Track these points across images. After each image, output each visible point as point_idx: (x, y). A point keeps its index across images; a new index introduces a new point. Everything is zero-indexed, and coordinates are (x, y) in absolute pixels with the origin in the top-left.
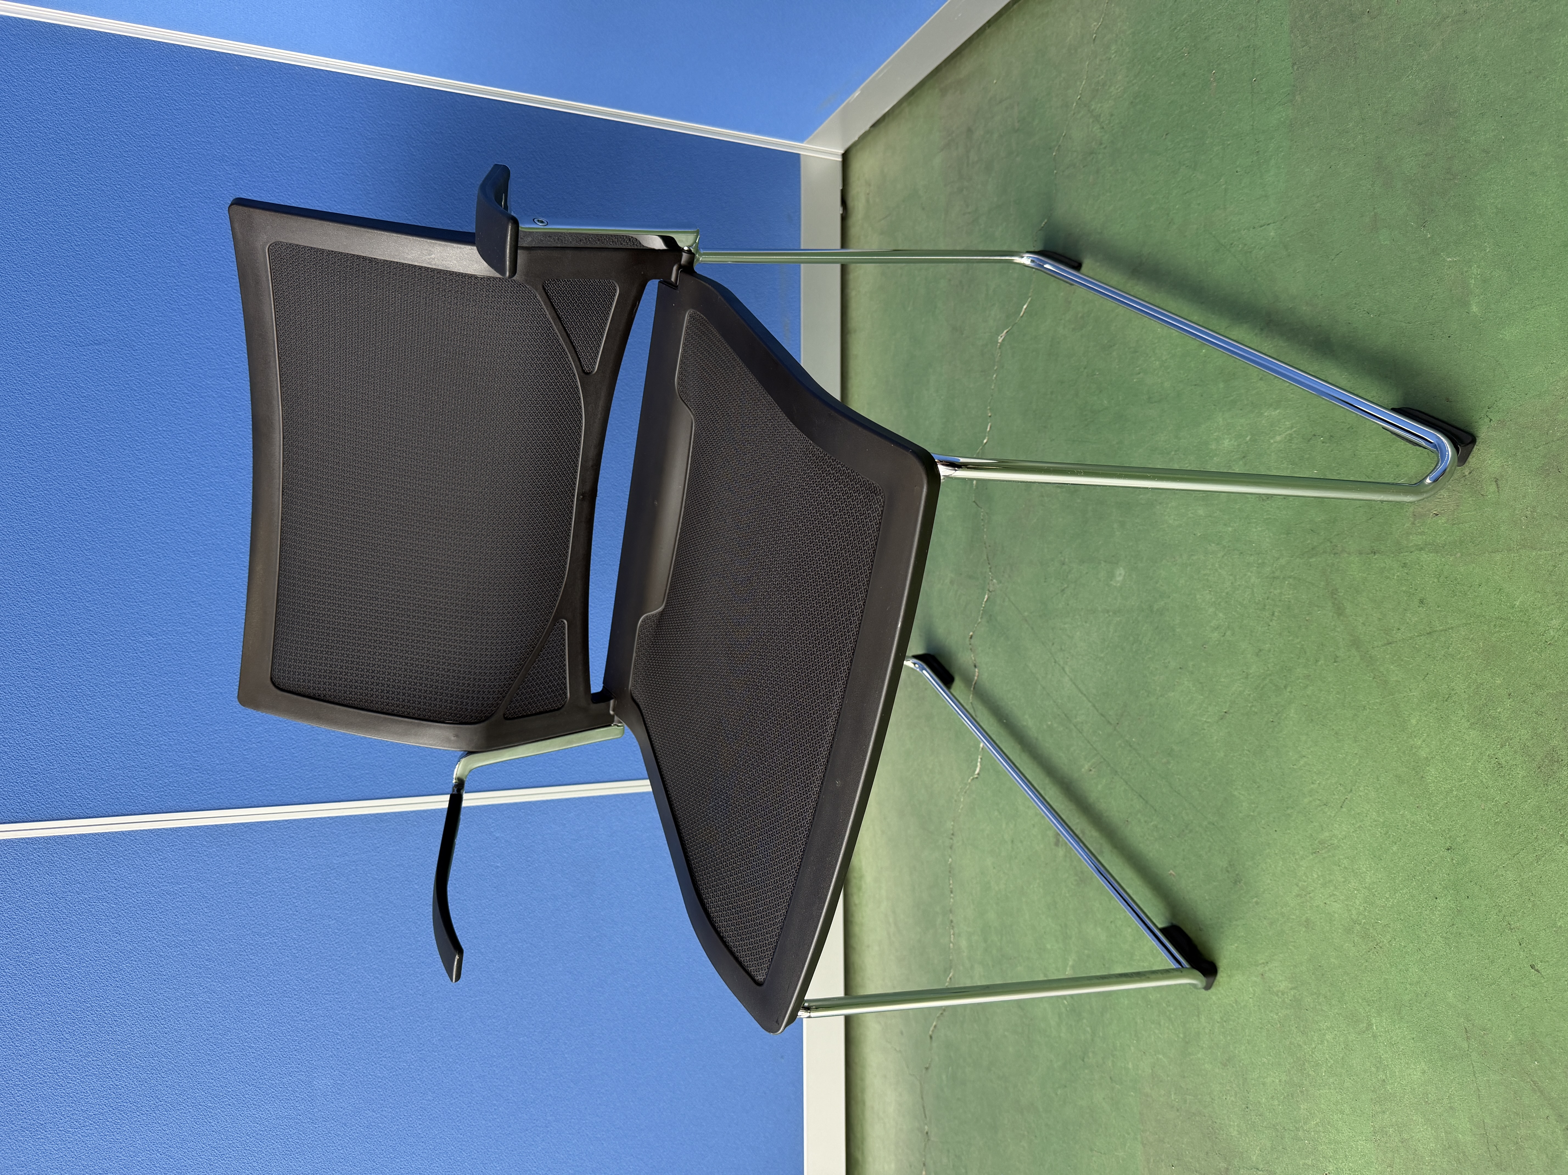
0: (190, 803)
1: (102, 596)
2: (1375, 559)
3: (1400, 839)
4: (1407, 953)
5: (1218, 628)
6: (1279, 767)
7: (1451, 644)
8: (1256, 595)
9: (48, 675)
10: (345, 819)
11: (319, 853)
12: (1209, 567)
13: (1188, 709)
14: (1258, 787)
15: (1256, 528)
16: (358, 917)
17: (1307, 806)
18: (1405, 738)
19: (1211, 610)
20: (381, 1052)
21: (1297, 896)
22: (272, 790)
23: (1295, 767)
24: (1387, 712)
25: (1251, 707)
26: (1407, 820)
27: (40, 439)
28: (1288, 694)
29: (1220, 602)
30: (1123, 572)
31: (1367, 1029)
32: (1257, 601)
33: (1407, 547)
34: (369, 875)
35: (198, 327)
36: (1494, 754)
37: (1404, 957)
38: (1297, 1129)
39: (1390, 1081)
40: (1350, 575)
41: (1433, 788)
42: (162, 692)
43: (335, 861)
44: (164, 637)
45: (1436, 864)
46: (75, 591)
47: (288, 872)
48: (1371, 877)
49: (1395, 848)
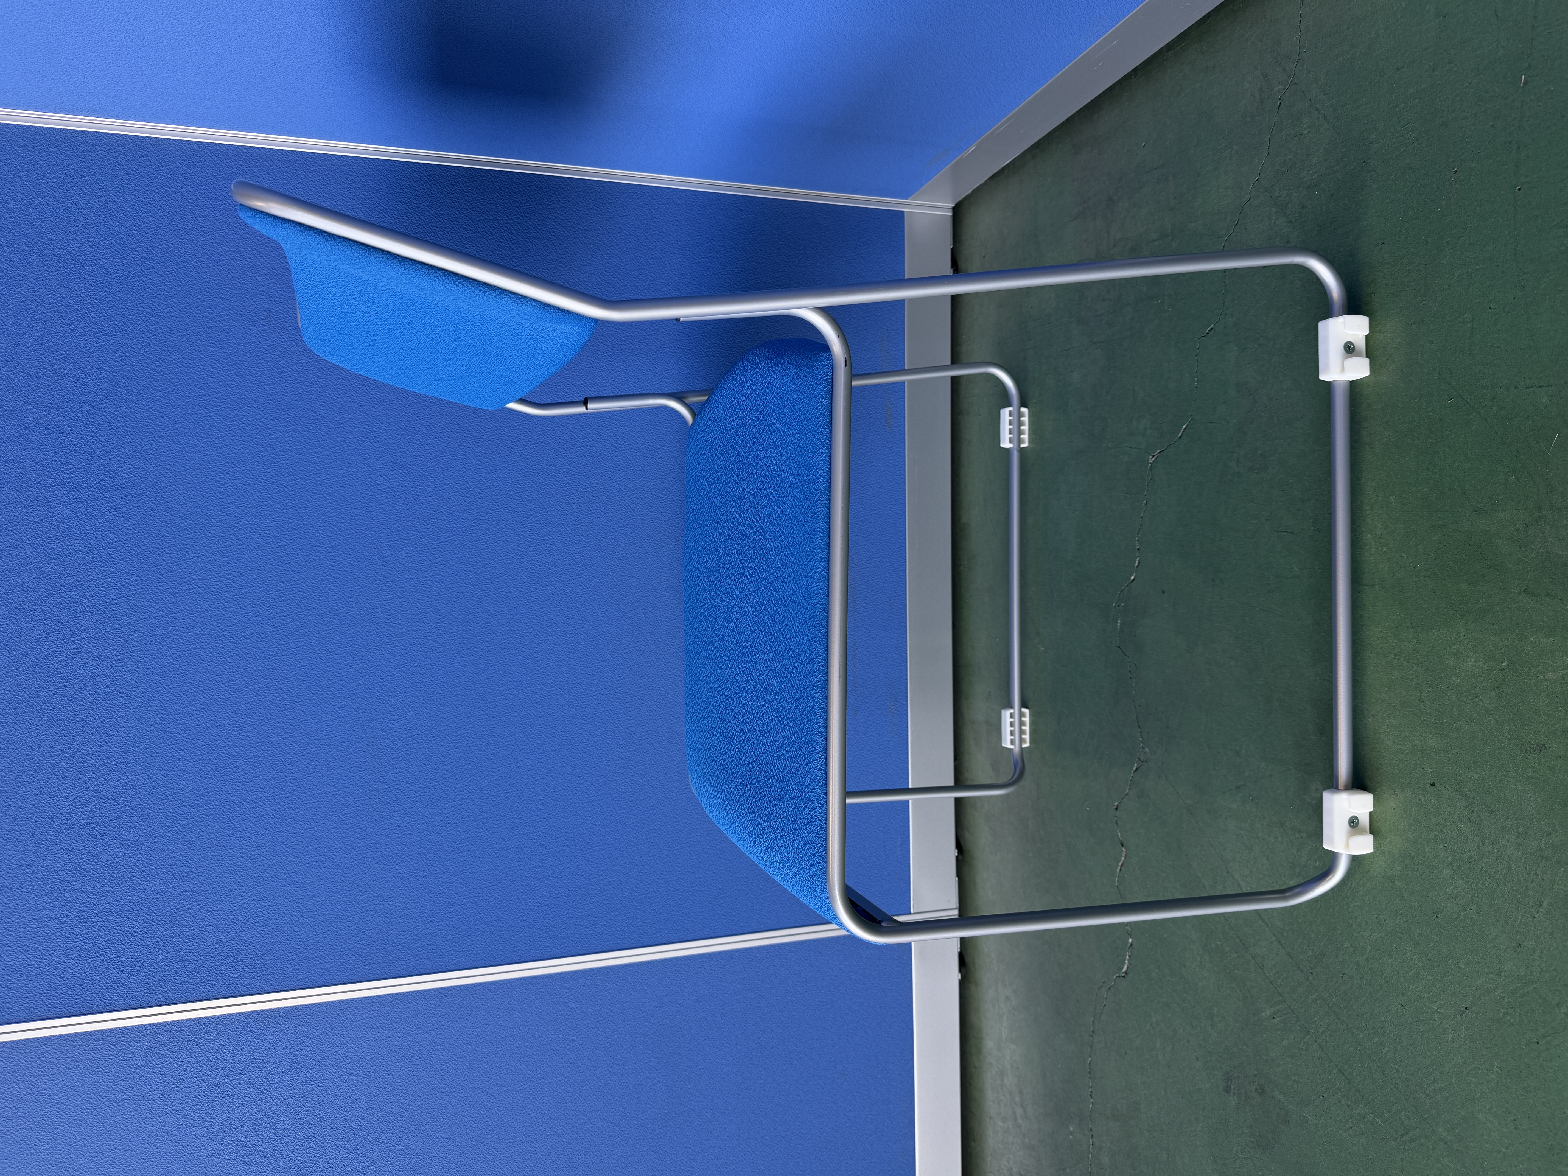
0: (239, 987)
1: (138, 766)
9: (83, 856)
10: (406, 996)
11: (378, 1034)
16: (422, 1102)
22: (327, 968)
27: (65, 598)
34: (434, 1056)
35: (233, 460)
42: (205, 868)
43: (396, 1043)
44: (205, 807)
46: (108, 763)
47: (345, 1057)
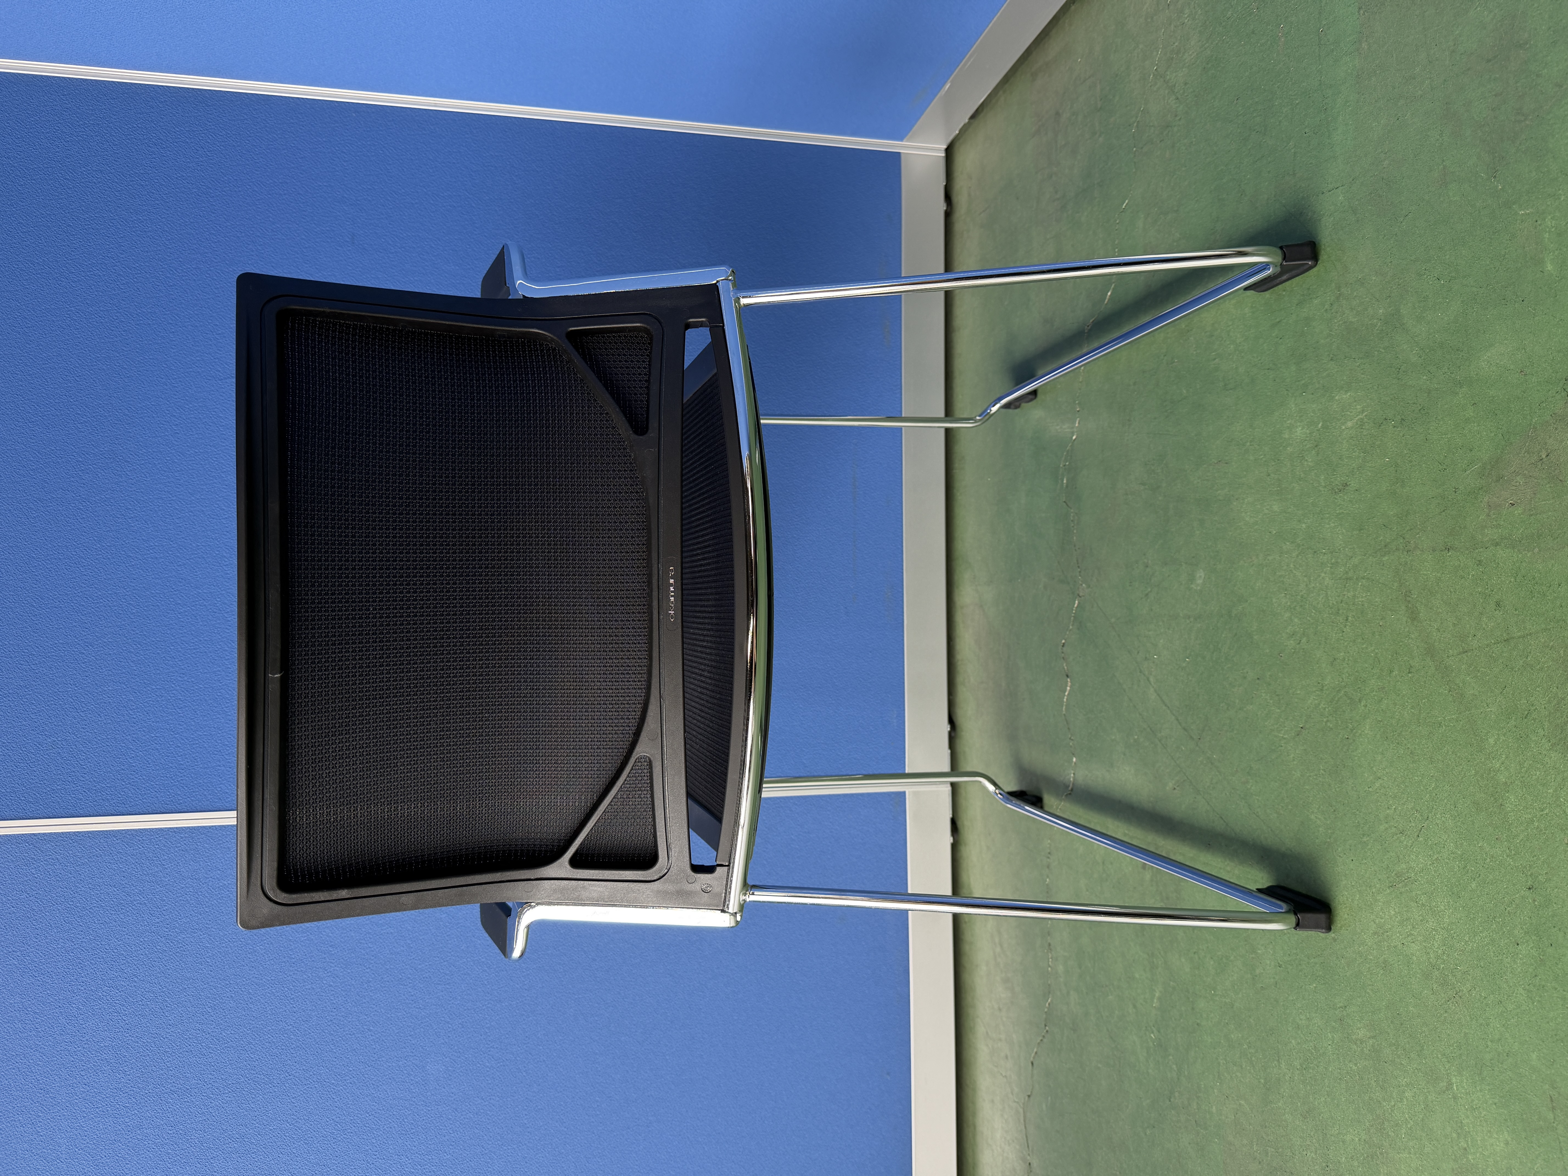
2: (1450, 556)
3: (1479, 875)
4: (1487, 1005)
5: (1293, 635)
6: (1355, 789)
7: (1530, 652)
8: (1330, 598)
12: (1285, 568)
13: (1266, 723)
14: (1335, 811)
15: (1329, 524)
17: (1383, 834)
18: (1483, 760)
19: (1287, 615)
20: (489, 1043)
21: (1375, 933)
23: (1370, 789)
24: (1464, 730)
25: (1326, 722)
26: (1486, 853)
28: (1363, 708)
29: (1296, 606)
30: (1202, 575)
31: (1447, 1089)
32: (1331, 604)
33: (1481, 542)
37: (1485, 1010)
39: (1472, 1150)
40: (1424, 574)
41: (1513, 818)
45: (1517, 905)
48: (1449, 917)
49: (1474, 885)
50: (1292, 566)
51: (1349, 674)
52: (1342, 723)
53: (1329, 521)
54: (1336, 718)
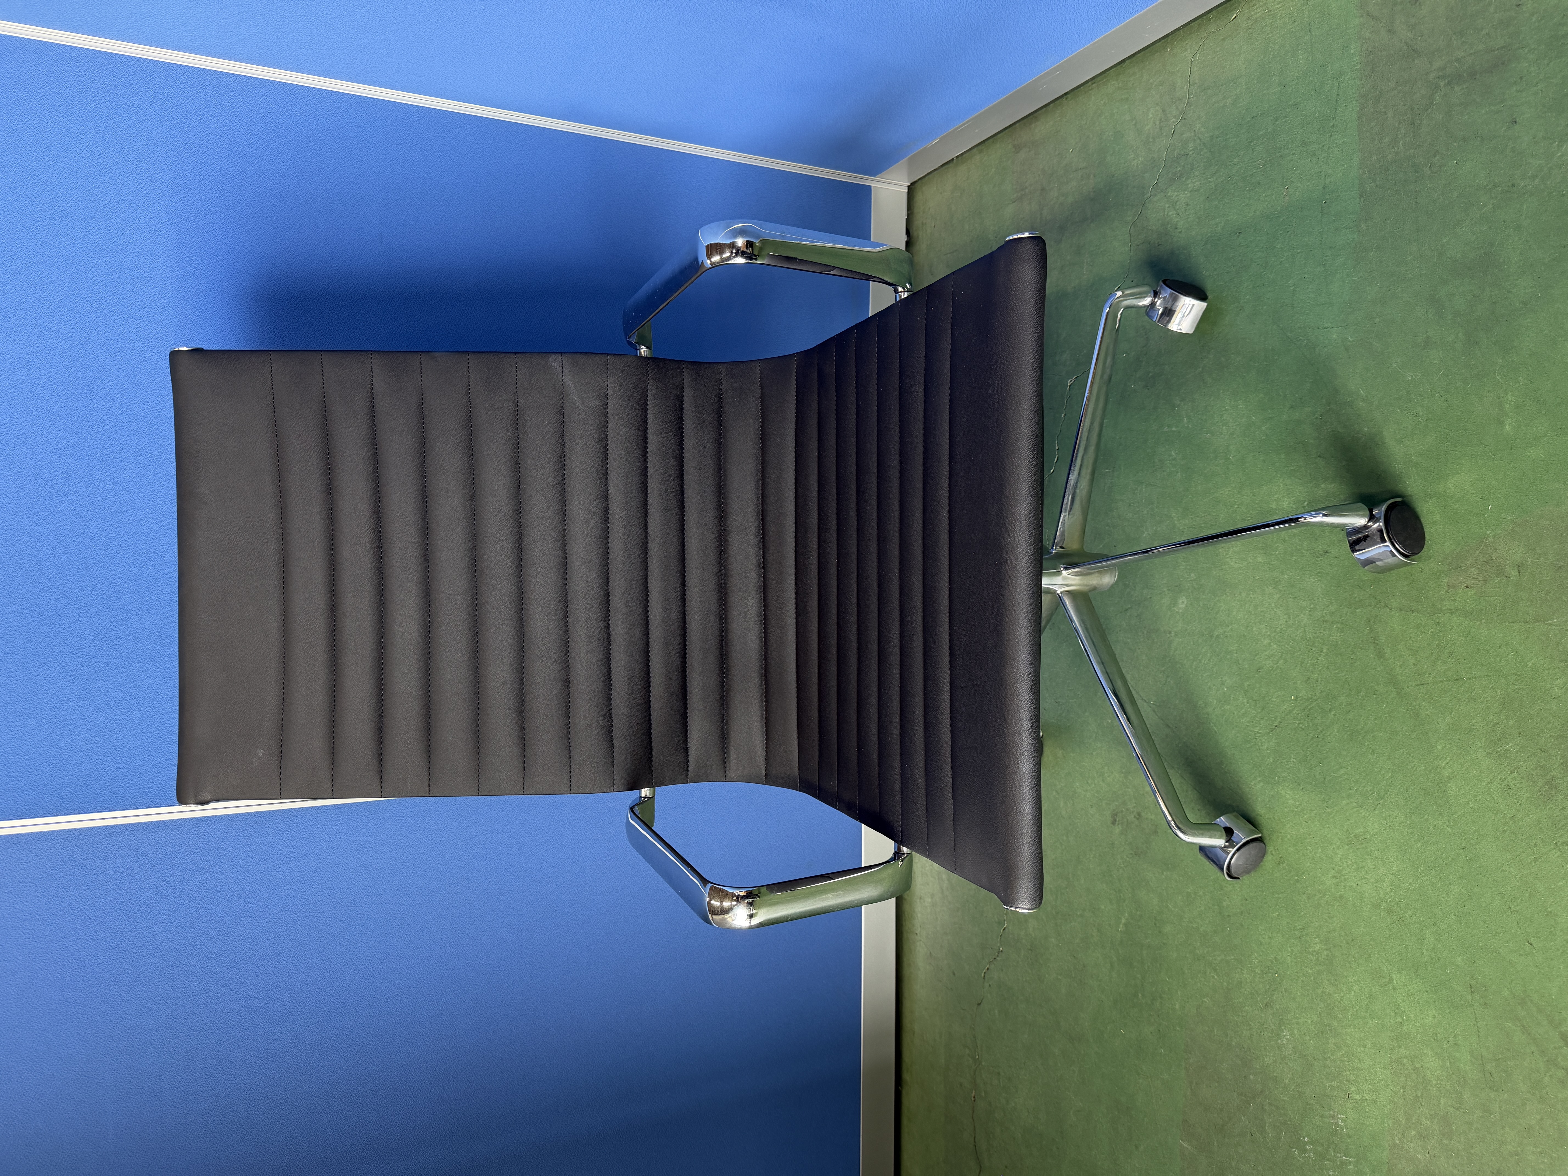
2: (1413, 616)
5: (1272, 657)
6: (1322, 774)
7: (1474, 690)
8: (1307, 633)
12: (1266, 606)
13: (1242, 720)
14: (1303, 789)
15: (1309, 579)
18: (1432, 760)
21: (1334, 877)
23: (1336, 775)
24: (1418, 739)
25: (1299, 724)
26: (1430, 824)
28: (1333, 716)
29: (1275, 636)
30: (1185, 601)
31: (1388, 983)
32: (1307, 638)
33: (1441, 610)
36: (1505, 778)
38: (1326, 1059)
39: (1406, 1024)
40: (1391, 626)
41: (1453, 801)
45: (1453, 859)
48: (1397, 866)
49: (1419, 845)
50: (1273, 605)
51: (1321, 691)
52: (1313, 725)
53: (1311, 576)
54: (1308, 721)
